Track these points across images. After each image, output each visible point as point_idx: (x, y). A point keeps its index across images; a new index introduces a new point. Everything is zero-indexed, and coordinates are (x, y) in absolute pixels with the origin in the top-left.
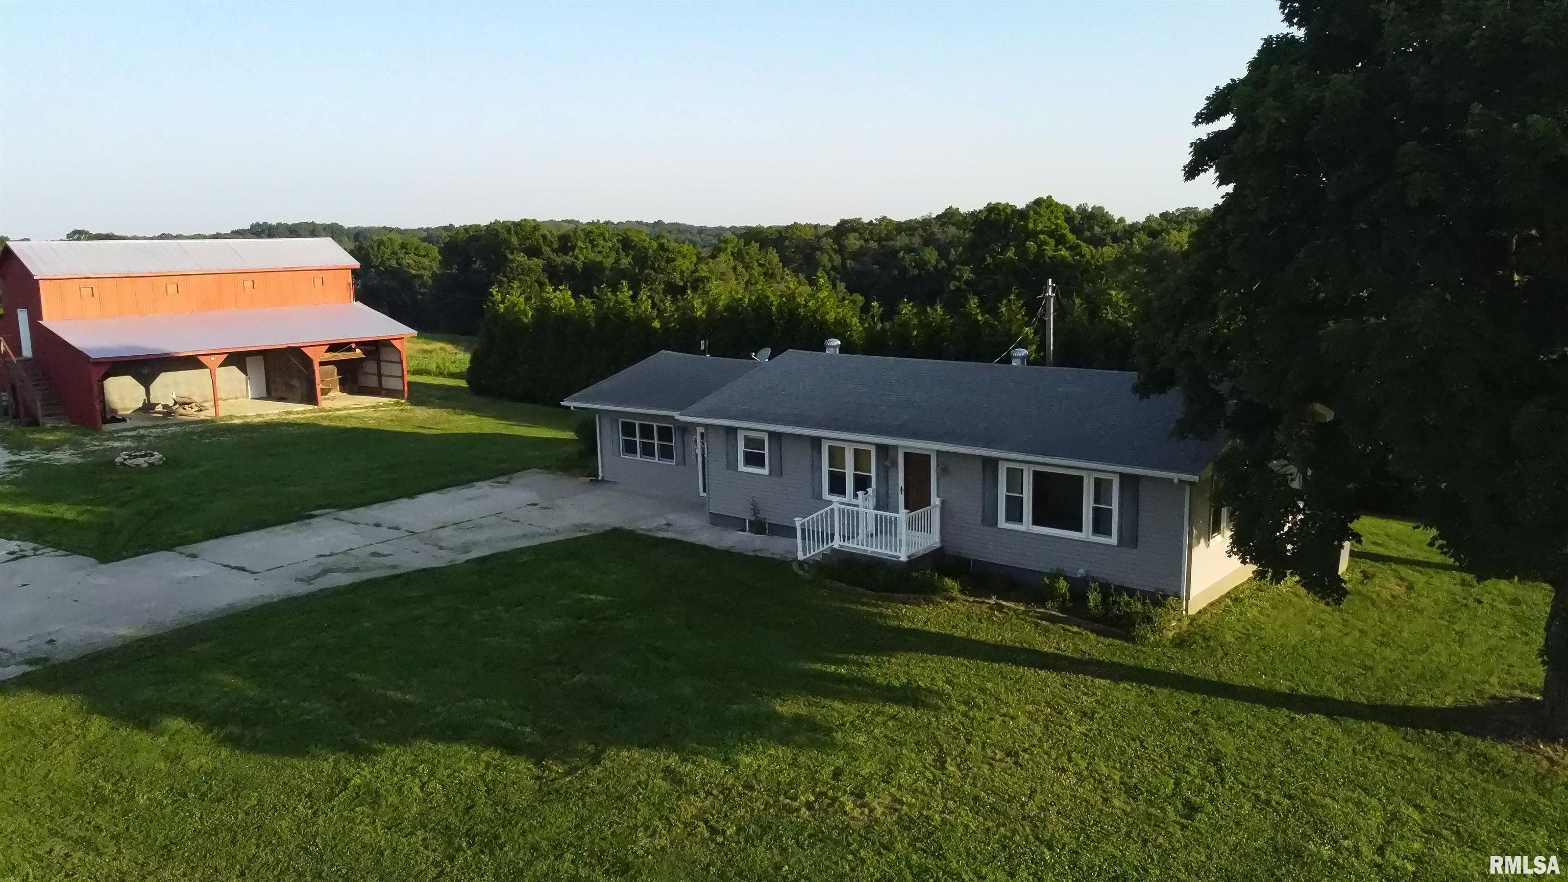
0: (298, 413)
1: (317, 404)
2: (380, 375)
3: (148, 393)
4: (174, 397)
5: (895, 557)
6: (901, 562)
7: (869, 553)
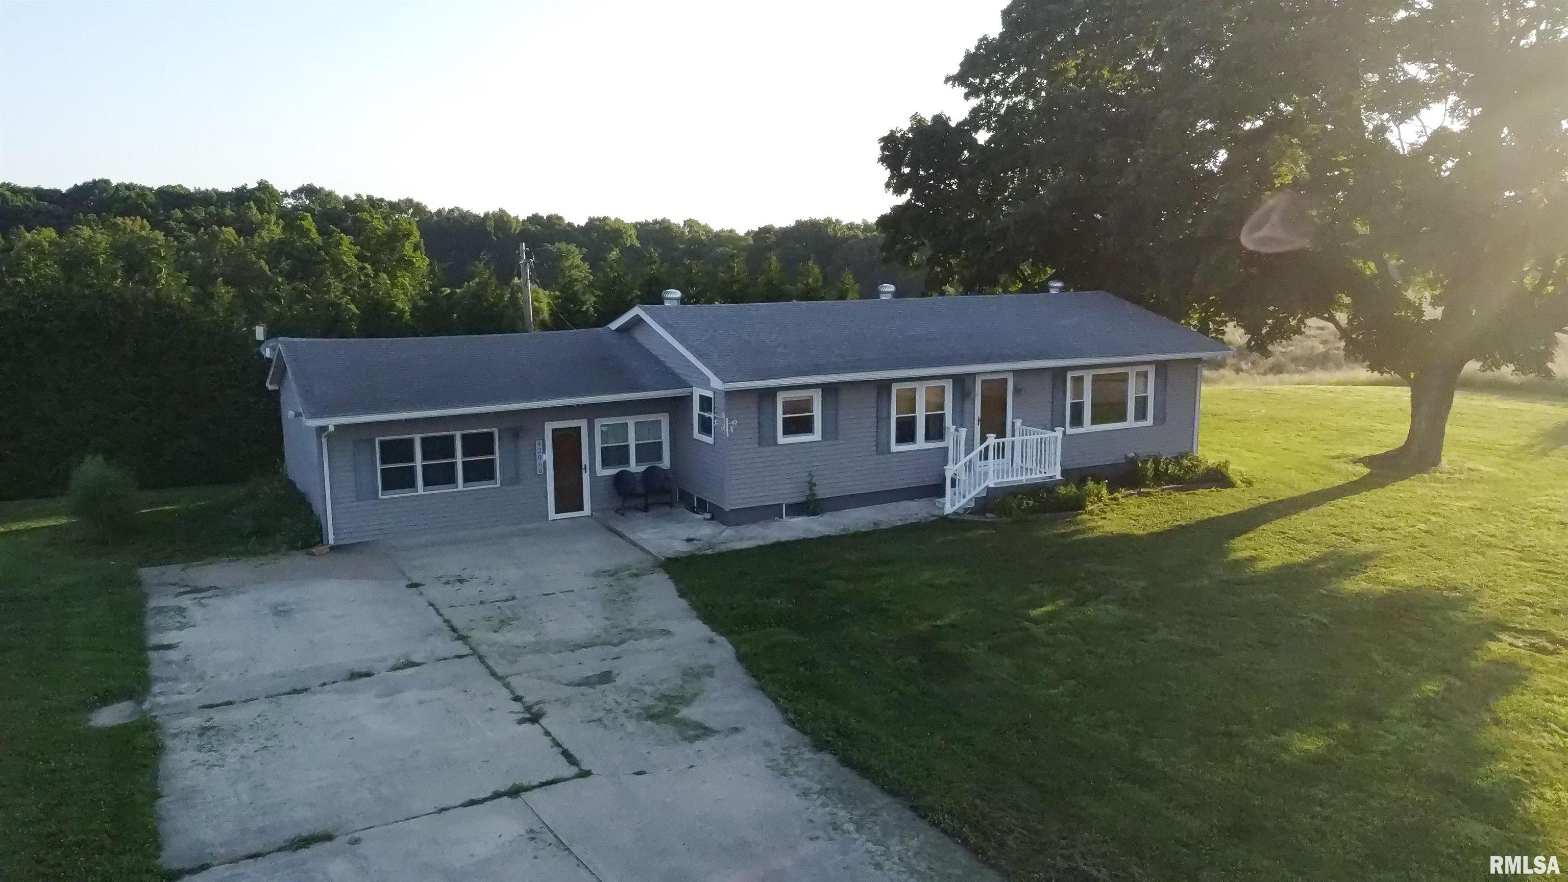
5: (1051, 477)
6: (1058, 480)
7: (1024, 482)
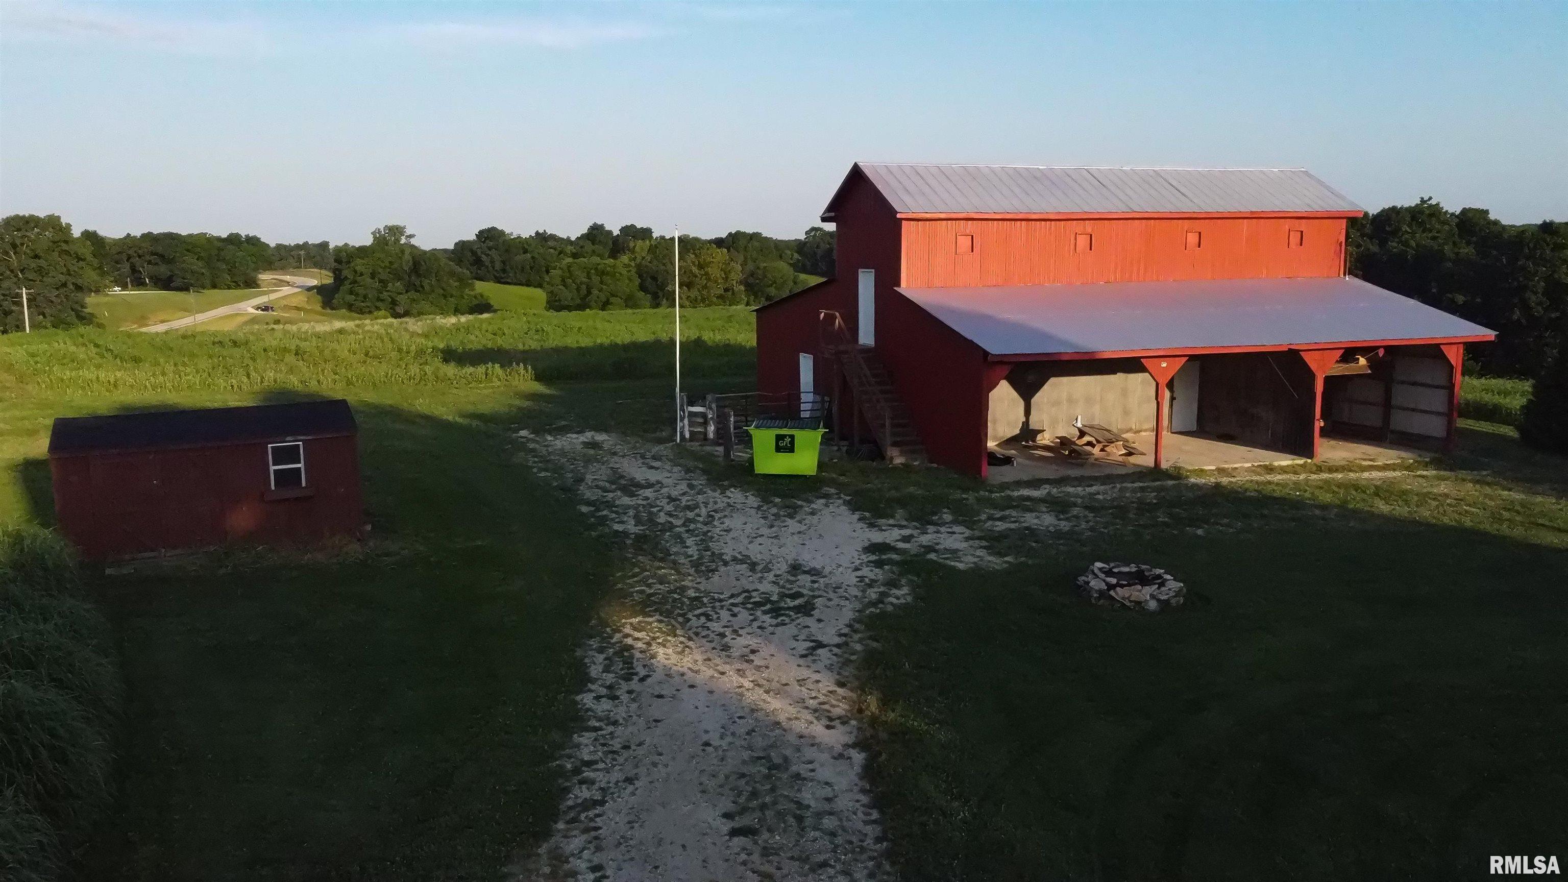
0: (1283, 470)
1: (1311, 456)
2: (1387, 406)
3: (1027, 412)
4: (1079, 425)
